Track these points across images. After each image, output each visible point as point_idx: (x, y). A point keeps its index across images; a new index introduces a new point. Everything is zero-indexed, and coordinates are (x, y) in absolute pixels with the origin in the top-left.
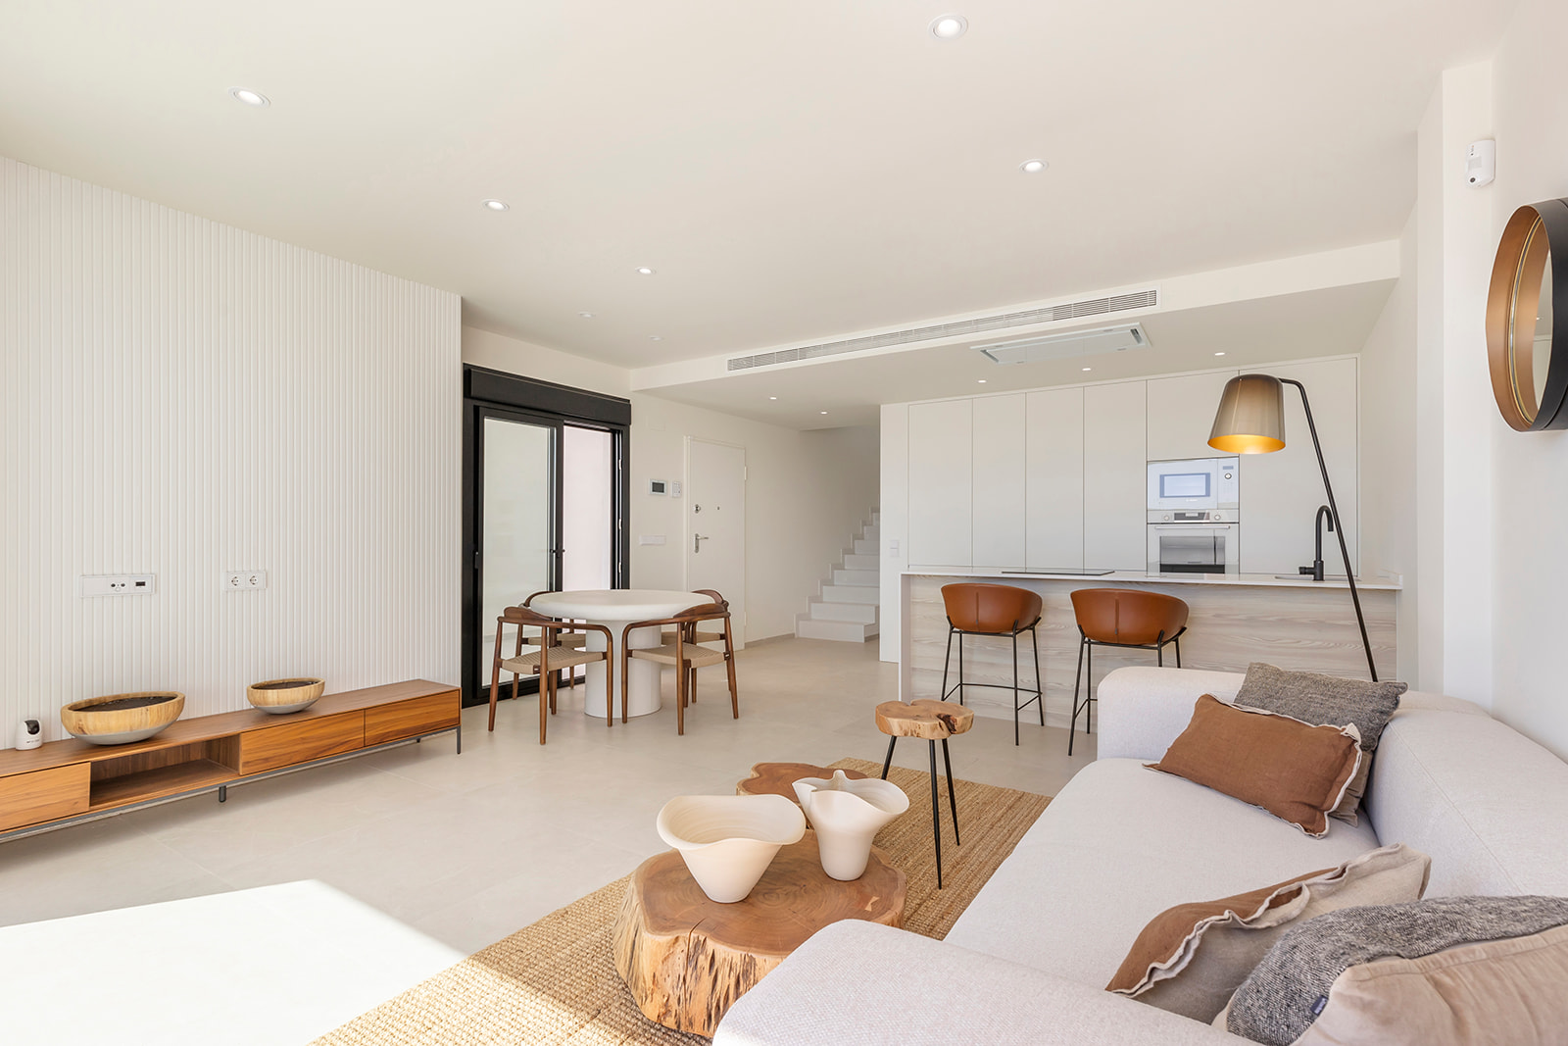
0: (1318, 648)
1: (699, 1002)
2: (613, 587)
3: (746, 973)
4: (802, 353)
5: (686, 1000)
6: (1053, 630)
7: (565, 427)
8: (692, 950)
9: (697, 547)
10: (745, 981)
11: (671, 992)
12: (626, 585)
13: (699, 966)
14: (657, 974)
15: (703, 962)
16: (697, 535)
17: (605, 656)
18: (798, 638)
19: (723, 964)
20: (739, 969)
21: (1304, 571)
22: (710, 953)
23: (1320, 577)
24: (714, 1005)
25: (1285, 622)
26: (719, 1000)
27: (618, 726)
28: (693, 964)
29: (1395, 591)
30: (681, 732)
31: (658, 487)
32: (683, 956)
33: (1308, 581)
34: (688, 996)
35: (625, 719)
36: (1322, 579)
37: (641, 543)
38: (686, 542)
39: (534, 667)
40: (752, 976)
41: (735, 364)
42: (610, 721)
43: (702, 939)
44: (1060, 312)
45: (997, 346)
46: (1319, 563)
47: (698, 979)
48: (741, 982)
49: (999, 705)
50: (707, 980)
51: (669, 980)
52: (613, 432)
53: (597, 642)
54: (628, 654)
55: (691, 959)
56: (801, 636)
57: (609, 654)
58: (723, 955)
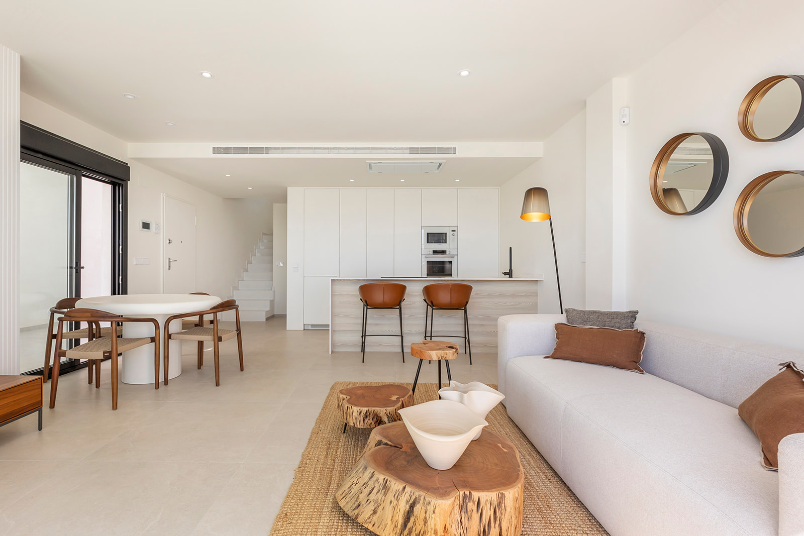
0: (513, 305)
1: (473, 532)
2: (114, 293)
3: (499, 504)
4: (267, 150)
5: (464, 534)
6: (407, 305)
7: (82, 177)
8: (462, 502)
9: (170, 266)
10: (499, 509)
11: (456, 533)
12: (125, 292)
13: (469, 510)
14: (447, 525)
15: (471, 506)
16: (169, 259)
17: (153, 340)
18: (222, 322)
19: (486, 504)
20: (496, 503)
21: (505, 274)
22: (476, 499)
23: (511, 276)
24: (482, 530)
25: (501, 295)
26: (485, 527)
27: (162, 387)
28: (464, 510)
29: (537, 281)
30: (217, 384)
31: (146, 226)
32: (458, 507)
33: (507, 278)
34: (465, 531)
35: (166, 382)
36: (512, 277)
37: (134, 264)
38: (163, 263)
39: (104, 353)
40: (503, 505)
41: (216, 150)
42: (157, 385)
43: (467, 493)
44: (413, 150)
45: (379, 163)
46: (511, 270)
47: (469, 518)
48: (497, 510)
49: (381, 345)
50: (476, 516)
51: (453, 526)
52: (114, 185)
53: (147, 330)
54: (169, 337)
55: (463, 507)
56: (223, 320)
57: (157, 338)
58: (485, 499)
